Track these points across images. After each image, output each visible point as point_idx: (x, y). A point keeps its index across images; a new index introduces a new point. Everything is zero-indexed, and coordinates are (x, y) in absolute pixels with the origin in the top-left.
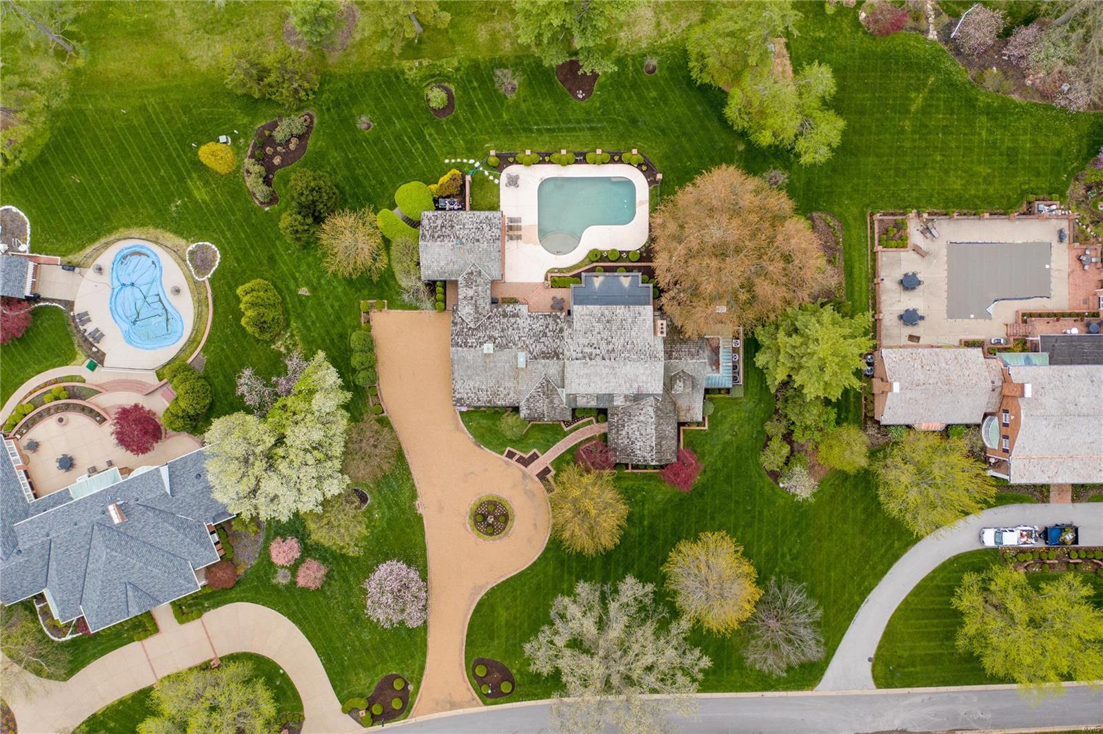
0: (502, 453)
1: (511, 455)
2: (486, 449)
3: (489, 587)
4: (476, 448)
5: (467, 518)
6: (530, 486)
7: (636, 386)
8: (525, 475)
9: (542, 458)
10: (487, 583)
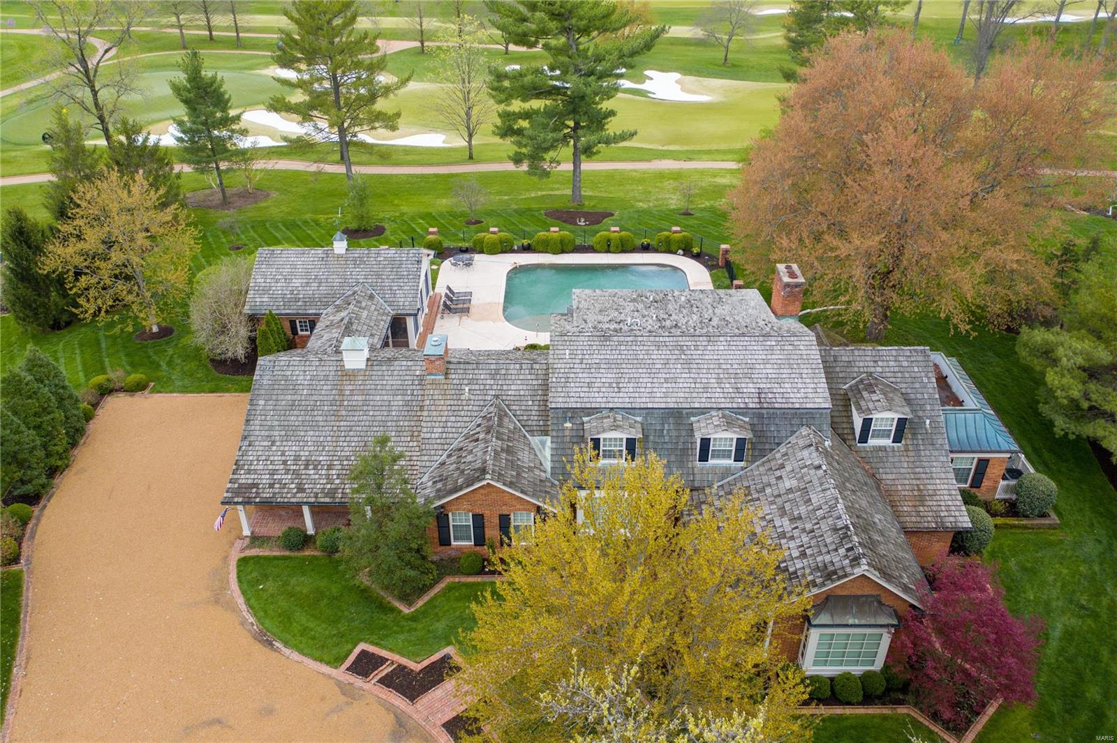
0: (336, 661)
1: (364, 666)
2: (287, 651)
4: (258, 648)
7: (751, 388)
8: (401, 725)
9: (468, 672)
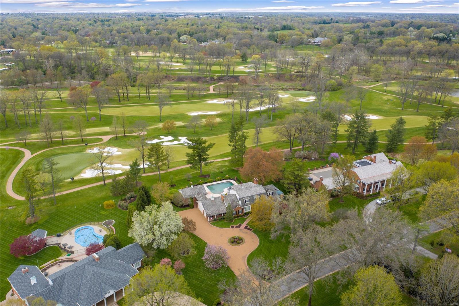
0: (230, 227)
1: (233, 227)
2: (223, 228)
3: (248, 255)
4: (221, 229)
5: (228, 243)
6: (243, 231)
7: (258, 192)
8: (240, 230)
9: (243, 225)
10: (247, 255)
